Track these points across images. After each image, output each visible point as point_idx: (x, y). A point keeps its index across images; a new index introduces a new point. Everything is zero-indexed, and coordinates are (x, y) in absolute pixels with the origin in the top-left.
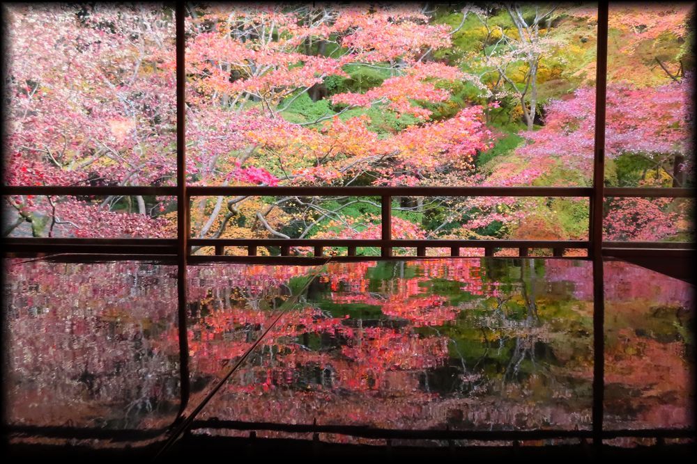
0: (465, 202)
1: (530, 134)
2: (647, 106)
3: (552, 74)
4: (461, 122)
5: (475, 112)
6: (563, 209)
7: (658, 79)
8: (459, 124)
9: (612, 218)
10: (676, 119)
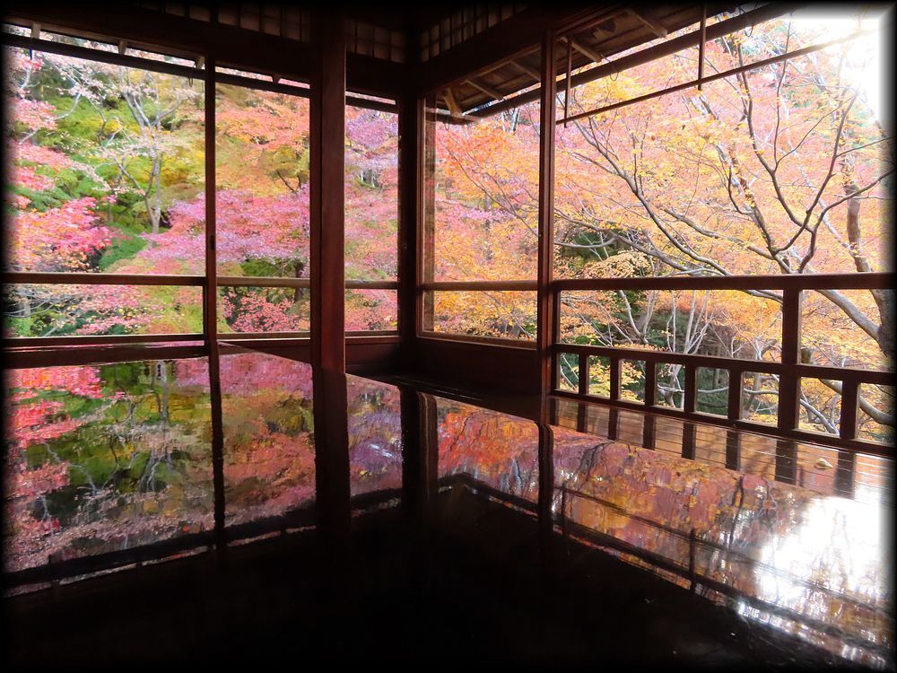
0: (80, 304)
1: (156, 236)
2: (268, 214)
3: (180, 178)
4: (68, 214)
5: (87, 204)
6: (192, 313)
7: (278, 190)
8: (66, 216)
9: (242, 322)
10: (294, 228)
